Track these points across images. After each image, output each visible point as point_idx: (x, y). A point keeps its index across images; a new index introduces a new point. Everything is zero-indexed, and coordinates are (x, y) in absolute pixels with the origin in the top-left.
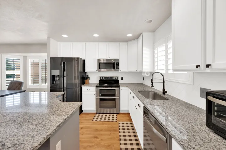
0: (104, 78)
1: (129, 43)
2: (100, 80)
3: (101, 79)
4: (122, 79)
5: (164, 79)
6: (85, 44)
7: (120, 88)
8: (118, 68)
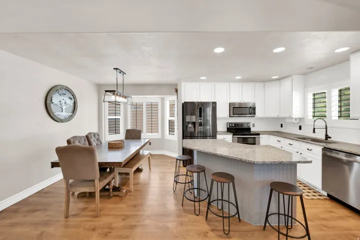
0: (233, 125)
1: (267, 84)
2: (228, 127)
3: (230, 126)
4: (254, 125)
5: (326, 126)
6: (215, 85)
7: (261, 136)
8: (255, 114)
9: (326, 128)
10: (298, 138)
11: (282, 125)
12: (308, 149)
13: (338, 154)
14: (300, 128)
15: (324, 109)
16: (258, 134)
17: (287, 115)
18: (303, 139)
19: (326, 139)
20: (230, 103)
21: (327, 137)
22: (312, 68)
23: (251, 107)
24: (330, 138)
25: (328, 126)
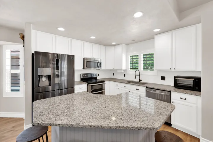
0: (86, 75)
4: (99, 75)
6: (71, 40)
7: (105, 82)
8: (101, 67)
9: (140, 75)
10: (127, 82)
11: (113, 74)
12: (137, 89)
13: (156, 91)
14: (125, 75)
15: (137, 65)
16: (104, 82)
17: (120, 68)
18: (129, 82)
19: (140, 82)
20: (84, 58)
21: (140, 80)
22: (134, 40)
23: (98, 62)
24: (141, 81)
25: (140, 74)
